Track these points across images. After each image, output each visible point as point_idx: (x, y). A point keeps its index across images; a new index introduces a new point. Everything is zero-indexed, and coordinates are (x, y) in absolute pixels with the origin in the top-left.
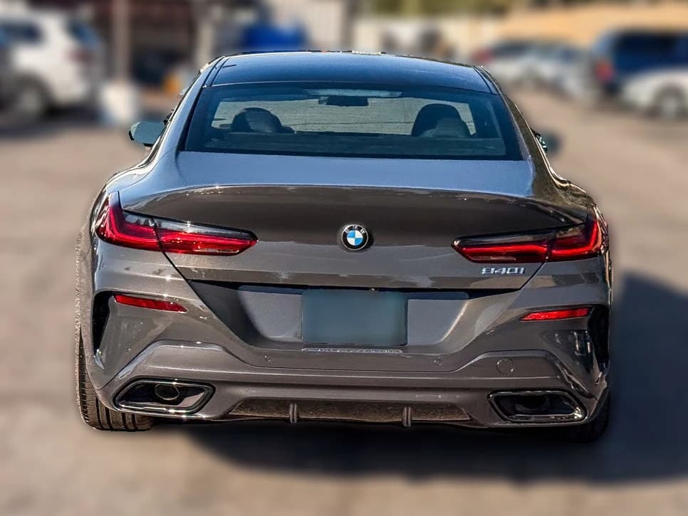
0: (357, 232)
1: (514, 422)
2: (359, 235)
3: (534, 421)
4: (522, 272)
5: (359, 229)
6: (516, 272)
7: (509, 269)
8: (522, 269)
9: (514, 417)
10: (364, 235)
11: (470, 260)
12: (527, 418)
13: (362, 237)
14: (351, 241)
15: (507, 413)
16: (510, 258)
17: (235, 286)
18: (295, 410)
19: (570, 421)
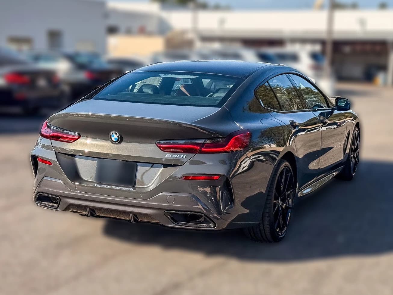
0: (115, 135)
1: (179, 226)
2: (116, 136)
3: (189, 226)
4: (184, 157)
5: (116, 134)
6: (182, 157)
7: (178, 156)
8: (185, 156)
9: (179, 223)
10: (118, 137)
11: (162, 151)
12: (186, 224)
13: (117, 137)
14: (113, 139)
15: (175, 221)
16: (180, 151)
17: (74, 156)
18: (89, 210)
19: (209, 228)
